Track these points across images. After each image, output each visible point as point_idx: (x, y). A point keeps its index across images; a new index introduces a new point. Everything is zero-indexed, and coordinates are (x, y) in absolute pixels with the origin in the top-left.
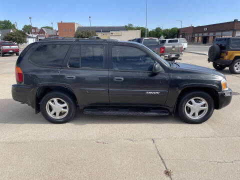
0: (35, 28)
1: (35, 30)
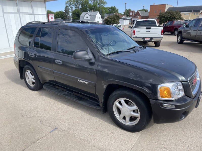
0: (133, 12)
1: (133, 13)
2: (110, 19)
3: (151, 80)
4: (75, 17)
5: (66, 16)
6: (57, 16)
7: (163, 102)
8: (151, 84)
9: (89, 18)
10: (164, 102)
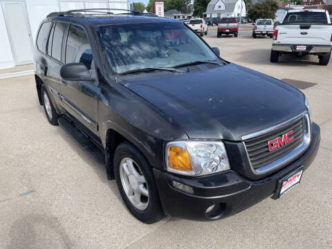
2: (259, 9)
3: (157, 131)
4: (199, 7)
5: (185, 6)
6: (170, 5)
7: (172, 177)
8: (155, 139)
9: (223, 8)
10: (176, 178)
